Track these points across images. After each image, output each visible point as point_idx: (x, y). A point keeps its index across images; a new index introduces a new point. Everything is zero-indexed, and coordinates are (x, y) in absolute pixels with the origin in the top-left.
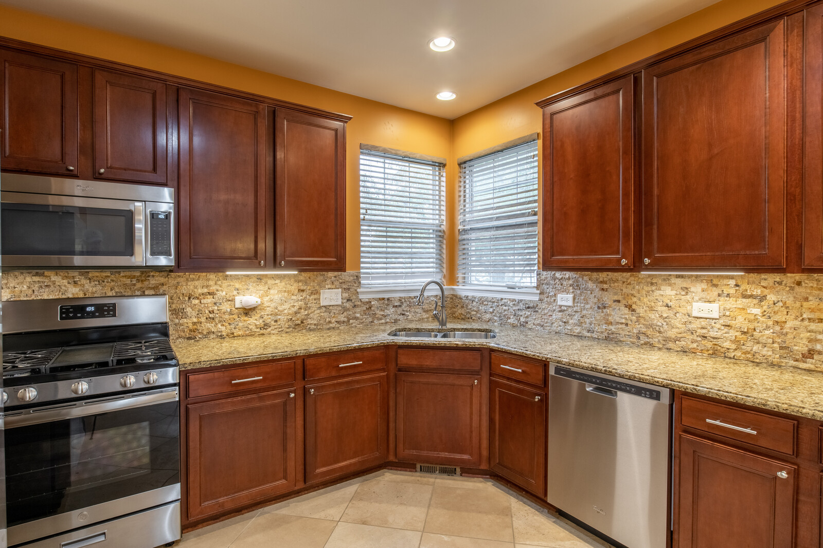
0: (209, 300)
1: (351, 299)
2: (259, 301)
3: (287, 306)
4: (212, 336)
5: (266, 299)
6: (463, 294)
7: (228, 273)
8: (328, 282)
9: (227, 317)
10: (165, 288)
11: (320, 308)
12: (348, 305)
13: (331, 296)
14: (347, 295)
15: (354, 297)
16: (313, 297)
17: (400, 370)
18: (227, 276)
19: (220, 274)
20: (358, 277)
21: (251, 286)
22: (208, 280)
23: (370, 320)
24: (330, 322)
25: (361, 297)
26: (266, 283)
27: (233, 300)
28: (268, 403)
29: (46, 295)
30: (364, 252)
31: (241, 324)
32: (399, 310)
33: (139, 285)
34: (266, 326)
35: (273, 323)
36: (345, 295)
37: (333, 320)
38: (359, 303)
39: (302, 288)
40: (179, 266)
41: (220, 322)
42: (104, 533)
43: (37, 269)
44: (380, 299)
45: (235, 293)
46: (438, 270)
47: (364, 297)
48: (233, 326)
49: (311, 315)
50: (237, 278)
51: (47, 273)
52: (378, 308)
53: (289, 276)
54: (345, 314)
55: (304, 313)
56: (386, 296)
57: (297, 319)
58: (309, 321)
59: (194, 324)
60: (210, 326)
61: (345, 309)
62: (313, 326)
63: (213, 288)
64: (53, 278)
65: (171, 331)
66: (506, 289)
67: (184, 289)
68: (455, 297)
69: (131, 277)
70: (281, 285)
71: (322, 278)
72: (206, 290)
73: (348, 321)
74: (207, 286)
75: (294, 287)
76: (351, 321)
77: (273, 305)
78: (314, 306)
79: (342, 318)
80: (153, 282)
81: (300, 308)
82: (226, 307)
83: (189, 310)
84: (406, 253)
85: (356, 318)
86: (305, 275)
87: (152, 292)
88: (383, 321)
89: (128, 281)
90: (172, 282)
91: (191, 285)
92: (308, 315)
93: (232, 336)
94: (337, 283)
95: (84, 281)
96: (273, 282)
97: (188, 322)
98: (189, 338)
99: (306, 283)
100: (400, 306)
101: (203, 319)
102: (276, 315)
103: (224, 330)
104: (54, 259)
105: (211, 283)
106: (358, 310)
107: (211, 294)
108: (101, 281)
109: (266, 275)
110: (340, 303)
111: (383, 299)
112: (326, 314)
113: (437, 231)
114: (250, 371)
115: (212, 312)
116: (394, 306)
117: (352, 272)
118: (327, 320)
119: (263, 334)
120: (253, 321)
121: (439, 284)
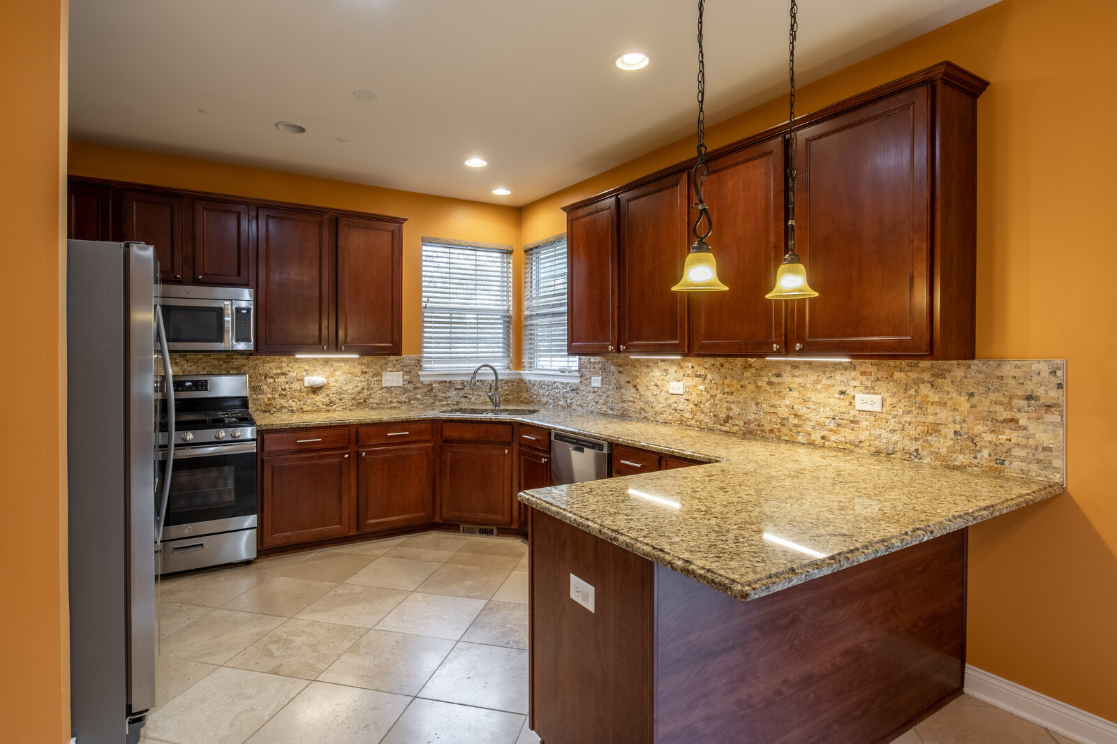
0: (282, 379)
1: (413, 382)
2: (325, 381)
3: (350, 386)
4: (284, 410)
5: (332, 379)
6: (527, 378)
7: (297, 356)
8: (390, 365)
9: (297, 394)
10: (245, 368)
11: (382, 388)
12: (409, 387)
13: (393, 378)
14: (408, 377)
15: (415, 379)
16: (375, 378)
17: (445, 441)
18: (297, 359)
19: (292, 357)
20: (419, 361)
21: (319, 368)
22: (281, 362)
23: (432, 401)
24: (391, 402)
25: (422, 379)
26: (332, 365)
27: (302, 380)
28: (327, 461)
30: (426, 338)
31: (309, 401)
32: (462, 393)
33: (225, 366)
34: (331, 403)
35: (338, 401)
36: (407, 377)
37: (395, 400)
38: (420, 385)
39: (365, 370)
40: (257, 351)
41: (291, 398)
42: (202, 545)
44: (441, 382)
45: (304, 373)
46: (506, 355)
47: (426, 380)
48: (302, 403)
49: (374, 395)
50: (306, 360)
52: (439, 390)
53: (353, 360)
54: (406, 394)
55: (366, 392)
56: (448, 379)
57: (360, 398)
58: (372, 401)
59: (269, 399)
60: (283, 402)
61: (406, 391)
62: (375, 405)
63: (285, 369)
65: (250, 405)
66: (558, 373)
67: (261, 370)
68: (521, 382)
69: (219, 359)
70: (346, 367)
71: (384, 361)
72: (279, 371)
73: (410, 401)
74: (280, 368)
75: (357, 370)
76: (412, 402)
77: (338, 385)
78: (376, 387)
79: (403, 398)
80: (236, 363)
81: (363, 389)
82: (296, 386)
83: (265, 387)
84: (470, 338)
85: (417, 399)
86: (367, 359)
87: (235, 372)
88: (445, 403)
89: (216, 363)
90: (251, 363)
91: (267, 366)
92: (370, 395)
93: (301, 410)
94: (398, 367)
95: (183, 362)
96: (339, 365)
97: (264, 398)
98: (265, 412)
99: (368, 366)
100: (462, 389)
101: (277, 396)
102: (341, 393)
103: (295, 405)
105: (284, 365)
106: (419, 391)
107: (284, 374)
108: (196, 362)
109: (332, 359)
110: (401, 384)
111: (445, 382)
112: (388, 395)
113: (504, 317)
114: (312, 434)
115: (284, 390)
116: (456, 389)
117: (413, 356)
118: (389, 400)
119: (329, 411)
120: (320, 399)
121: (492, 368)
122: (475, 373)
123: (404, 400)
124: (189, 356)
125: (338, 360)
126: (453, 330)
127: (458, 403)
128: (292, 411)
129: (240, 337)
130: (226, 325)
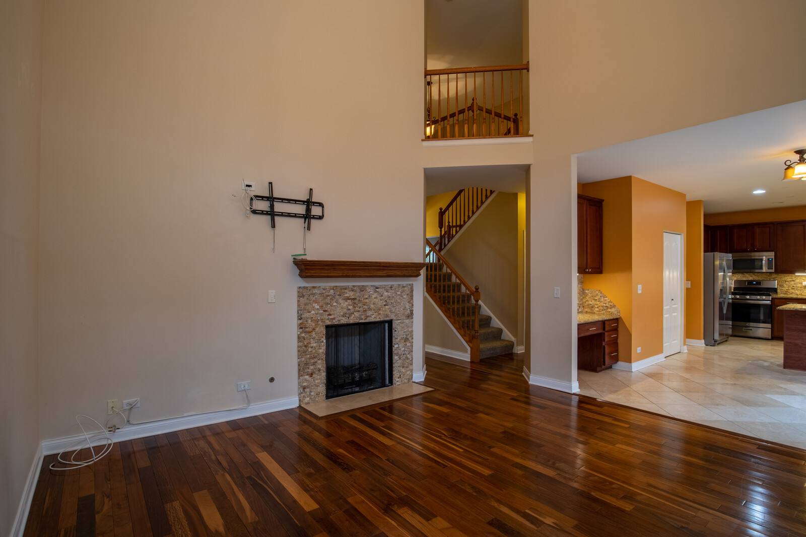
0: (793, 283)
4: (794, 294)
7: (796, 274)
9: (800, 288)
10: (776, 278)
18: (796, 276)
19: (793, 275)
27: (802, 283)
29: (744, 279)
31: (805, 291)
33: (769, 277)
40: (777, 272)
41: (797, 289)
42: (751, 330)
43: (742, 273)
45: (803, 281)
48: (802, 292)
50: (803, 276)
51: (745, 273)
59: (787, 289)
60: (793, 291)
63: (794, 279)
64: (746, 275)
65: (778, 291)
67: (783, 279)
69: (767, 275)
72: (791, 280)
80: (773, 276)
82: (799, 285)
83: (785, 285)
89: (765, 276)
90: (780, 277)
91: (786, 278)
93: (801, 295)
95: (754, 276)
97: (785, 289)
98: (785, 293)
101: (790, 288)
103: (798, 292)
104: (749, 270)
105: (793, 277)
107: (793, 281)
108: (758, 276)
115: (793, 286)
124: (756, 274)
128: (797, 295)
129: (770, 267)
130: (764, 264)
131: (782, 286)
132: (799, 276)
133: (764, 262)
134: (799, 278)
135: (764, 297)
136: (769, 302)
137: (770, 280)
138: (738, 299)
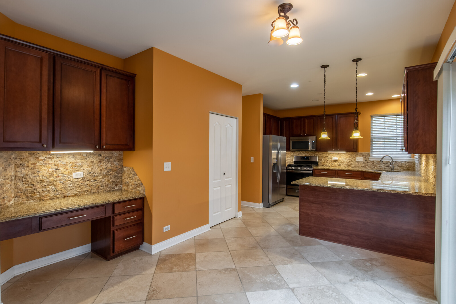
0: (327, 158)
1: (366, 161)
2: (338, 159)
3: (346, 161)
4: (327, 166)
5: (340, 158)
7: (328, 152)
8: (359, 155)
9: (331, 162)
11: (356, 162)
12: (365, 162)
13: (359, 159)
14: (365, 159)
15: (367, 160)
16: (353, 159)
20: (369, 154)
21: (336, 155)
23: (374, 167)
24: (359, 166)
25: (370, 160)
26: (340, 155)
27: (332, 158)
29: (300, 155)
30: (374, 147)
31: (334, 164)
32: (386, 165)
33: (314, 154)
34: (340, 165)
35: (342, 164)
38: (369, 162)
39: (350, 156)
40: (317, 150)
41: (329, 163)
43: (299, 151)
44: (378, 161)
47: (372, 160)
48: (332, 164)
50: (333, 153)
51: (300, 152)
52: (377, 164)
53: (344, 153)
55: (350, 163)
56: (381, 160)
57: (349, 164)
58: (352, 165)
59: (324, 163)
60: (327, 164)
61: (364, 163)
62: (353, 167)
63: (328, 155)
64: (301, 152)
65: (319, 164)
67: (322, 155)
69: (313, 153)
70: (344, 155)
71: (356, 154)
72: (326, 156)
73: (365, 166)
74: (326, 155)
75: (348, 156)
76: (366, 167)
77: (342, 160)
78: (354, 161)
79: (363, 165)
81: (349, 162)
82: (330, 160)
83: (323, 160)
84: (391, 147)
85: (368, 166)
86: (350, 153)
88: (379, 168)
89: (312, 153)
90: (320, 154)
91: (323, 154)
92: (352, 163)
93: (332, 166)
94: (361, 156)
97: (322, 162)
98: (323, 166)
99: (351, 155)
100: (386, 164)
101: (325, 162)
102: (343, 162)
103: (330, 165)
105: (327, 154)
106: (369, 164)
107: (327, 157)
108: (308, 153)
109: (340, 153)
110: (362, 161)
112: (358, 164)
114: (325, 171)
115: (327, 161)
116: (384, 164)
117: (367, 152)
118: (358, 165)
119: (339, 167)
120: (337, 163)
121: (391, 157)
122: (382, 158)
123: (363, 166)
124: (306, 152)
125: (342, 153)
126: (385, 144)
127: (384, 168)
128: (329, 166)
129: (313, 148)
130: (309, 145)
131: (321, 160)
132: (329, 153)
133: (309, 143)
134: (330, 155)
135: (308, 169)
136: (311, 172)
137: (314, 156)
138: (293, 170)
